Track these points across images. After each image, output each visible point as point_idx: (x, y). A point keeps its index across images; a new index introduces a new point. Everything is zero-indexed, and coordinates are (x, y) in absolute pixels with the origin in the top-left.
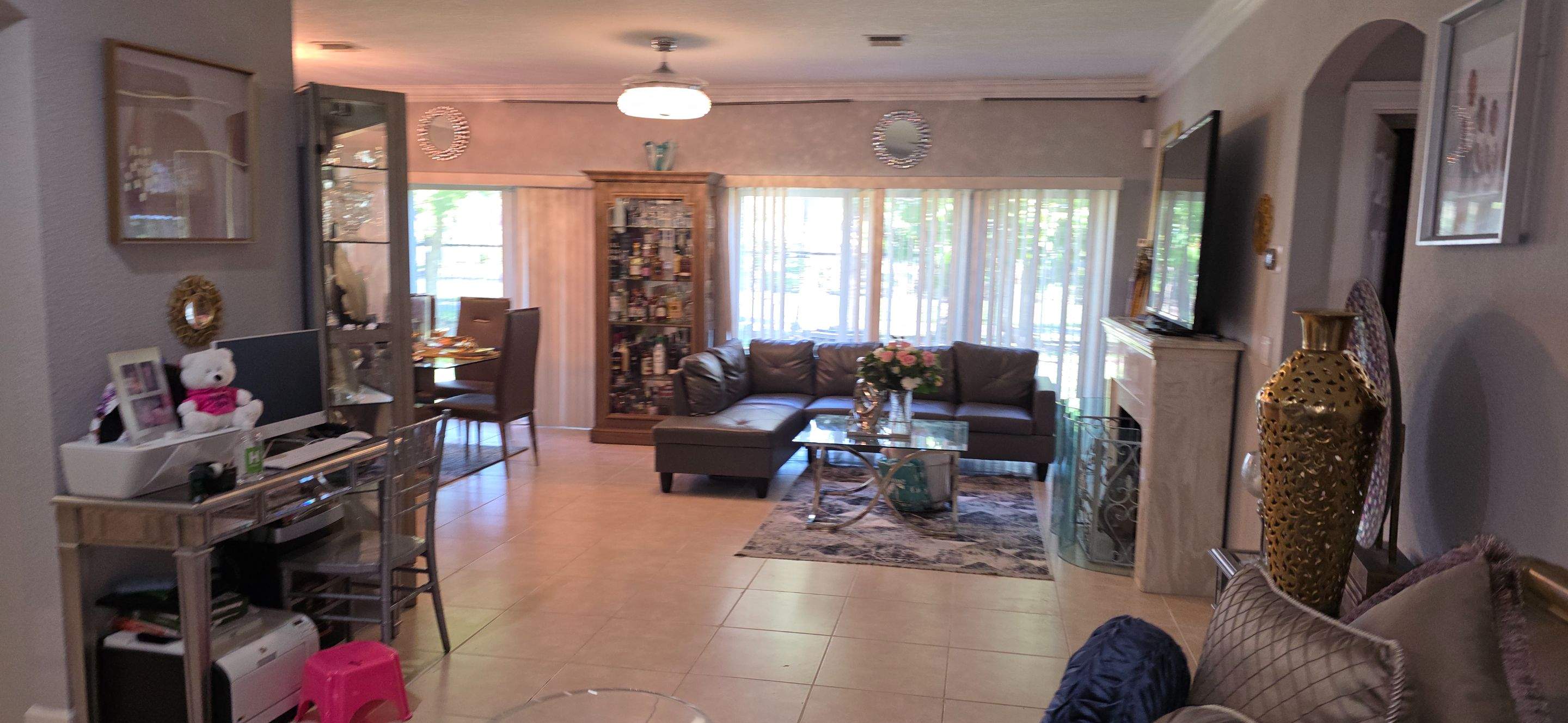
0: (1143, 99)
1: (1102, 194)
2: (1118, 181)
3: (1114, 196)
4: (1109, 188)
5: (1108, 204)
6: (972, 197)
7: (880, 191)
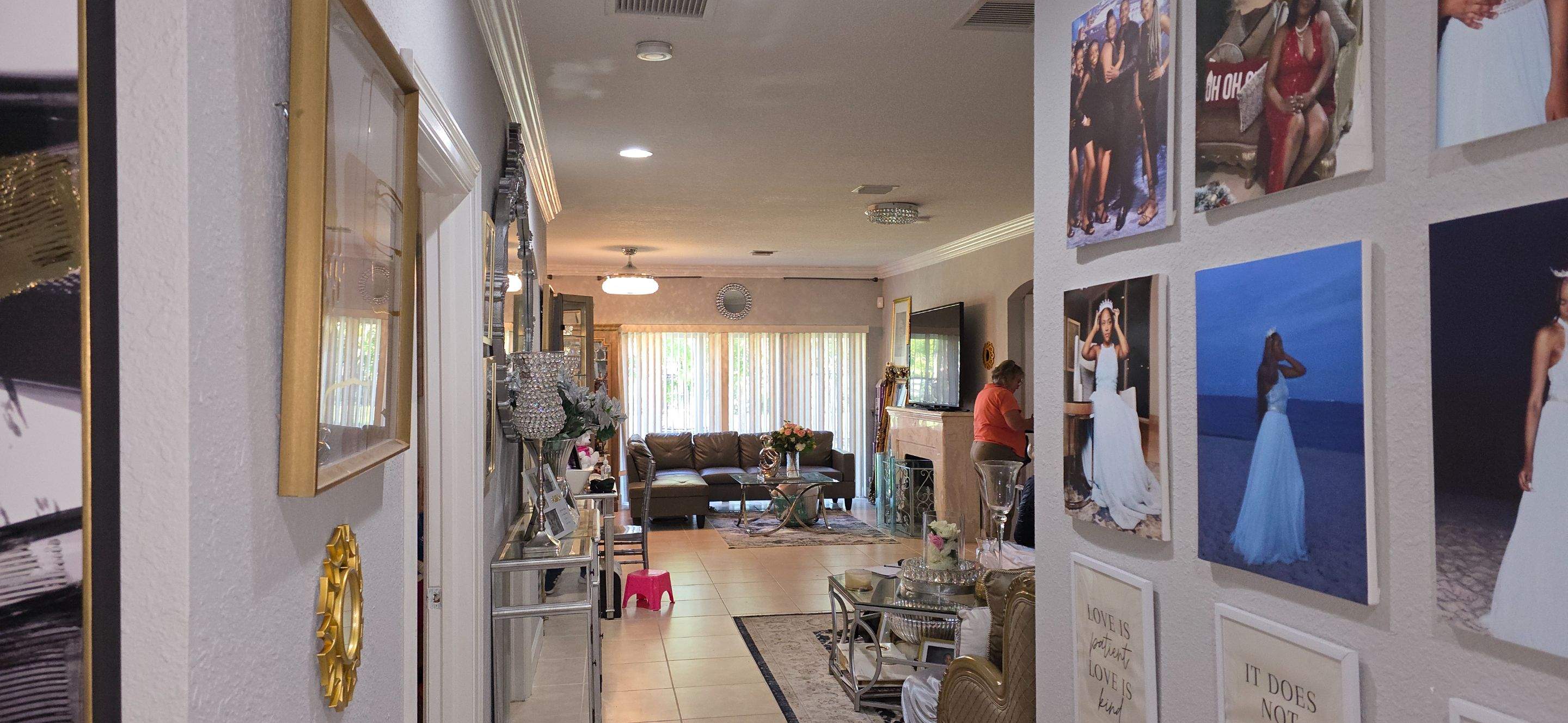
0: (876, 280)
1: (857, 335)
2: (867, 328)
3: (864, 335)
4: (861, 332)
5: (861, 341)
6: (781, 337)
7: (725, 333)
